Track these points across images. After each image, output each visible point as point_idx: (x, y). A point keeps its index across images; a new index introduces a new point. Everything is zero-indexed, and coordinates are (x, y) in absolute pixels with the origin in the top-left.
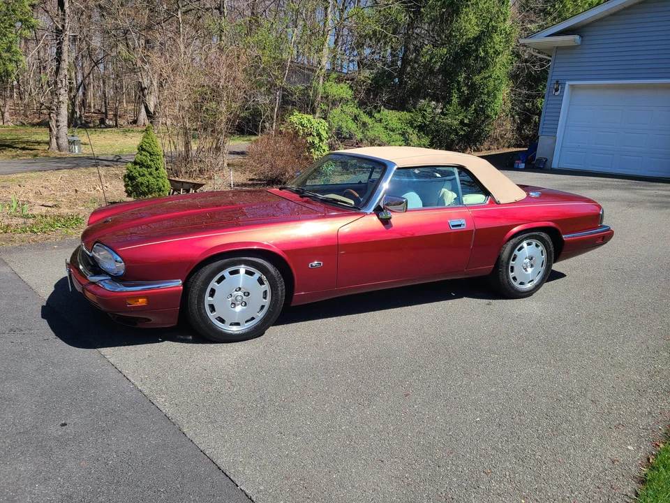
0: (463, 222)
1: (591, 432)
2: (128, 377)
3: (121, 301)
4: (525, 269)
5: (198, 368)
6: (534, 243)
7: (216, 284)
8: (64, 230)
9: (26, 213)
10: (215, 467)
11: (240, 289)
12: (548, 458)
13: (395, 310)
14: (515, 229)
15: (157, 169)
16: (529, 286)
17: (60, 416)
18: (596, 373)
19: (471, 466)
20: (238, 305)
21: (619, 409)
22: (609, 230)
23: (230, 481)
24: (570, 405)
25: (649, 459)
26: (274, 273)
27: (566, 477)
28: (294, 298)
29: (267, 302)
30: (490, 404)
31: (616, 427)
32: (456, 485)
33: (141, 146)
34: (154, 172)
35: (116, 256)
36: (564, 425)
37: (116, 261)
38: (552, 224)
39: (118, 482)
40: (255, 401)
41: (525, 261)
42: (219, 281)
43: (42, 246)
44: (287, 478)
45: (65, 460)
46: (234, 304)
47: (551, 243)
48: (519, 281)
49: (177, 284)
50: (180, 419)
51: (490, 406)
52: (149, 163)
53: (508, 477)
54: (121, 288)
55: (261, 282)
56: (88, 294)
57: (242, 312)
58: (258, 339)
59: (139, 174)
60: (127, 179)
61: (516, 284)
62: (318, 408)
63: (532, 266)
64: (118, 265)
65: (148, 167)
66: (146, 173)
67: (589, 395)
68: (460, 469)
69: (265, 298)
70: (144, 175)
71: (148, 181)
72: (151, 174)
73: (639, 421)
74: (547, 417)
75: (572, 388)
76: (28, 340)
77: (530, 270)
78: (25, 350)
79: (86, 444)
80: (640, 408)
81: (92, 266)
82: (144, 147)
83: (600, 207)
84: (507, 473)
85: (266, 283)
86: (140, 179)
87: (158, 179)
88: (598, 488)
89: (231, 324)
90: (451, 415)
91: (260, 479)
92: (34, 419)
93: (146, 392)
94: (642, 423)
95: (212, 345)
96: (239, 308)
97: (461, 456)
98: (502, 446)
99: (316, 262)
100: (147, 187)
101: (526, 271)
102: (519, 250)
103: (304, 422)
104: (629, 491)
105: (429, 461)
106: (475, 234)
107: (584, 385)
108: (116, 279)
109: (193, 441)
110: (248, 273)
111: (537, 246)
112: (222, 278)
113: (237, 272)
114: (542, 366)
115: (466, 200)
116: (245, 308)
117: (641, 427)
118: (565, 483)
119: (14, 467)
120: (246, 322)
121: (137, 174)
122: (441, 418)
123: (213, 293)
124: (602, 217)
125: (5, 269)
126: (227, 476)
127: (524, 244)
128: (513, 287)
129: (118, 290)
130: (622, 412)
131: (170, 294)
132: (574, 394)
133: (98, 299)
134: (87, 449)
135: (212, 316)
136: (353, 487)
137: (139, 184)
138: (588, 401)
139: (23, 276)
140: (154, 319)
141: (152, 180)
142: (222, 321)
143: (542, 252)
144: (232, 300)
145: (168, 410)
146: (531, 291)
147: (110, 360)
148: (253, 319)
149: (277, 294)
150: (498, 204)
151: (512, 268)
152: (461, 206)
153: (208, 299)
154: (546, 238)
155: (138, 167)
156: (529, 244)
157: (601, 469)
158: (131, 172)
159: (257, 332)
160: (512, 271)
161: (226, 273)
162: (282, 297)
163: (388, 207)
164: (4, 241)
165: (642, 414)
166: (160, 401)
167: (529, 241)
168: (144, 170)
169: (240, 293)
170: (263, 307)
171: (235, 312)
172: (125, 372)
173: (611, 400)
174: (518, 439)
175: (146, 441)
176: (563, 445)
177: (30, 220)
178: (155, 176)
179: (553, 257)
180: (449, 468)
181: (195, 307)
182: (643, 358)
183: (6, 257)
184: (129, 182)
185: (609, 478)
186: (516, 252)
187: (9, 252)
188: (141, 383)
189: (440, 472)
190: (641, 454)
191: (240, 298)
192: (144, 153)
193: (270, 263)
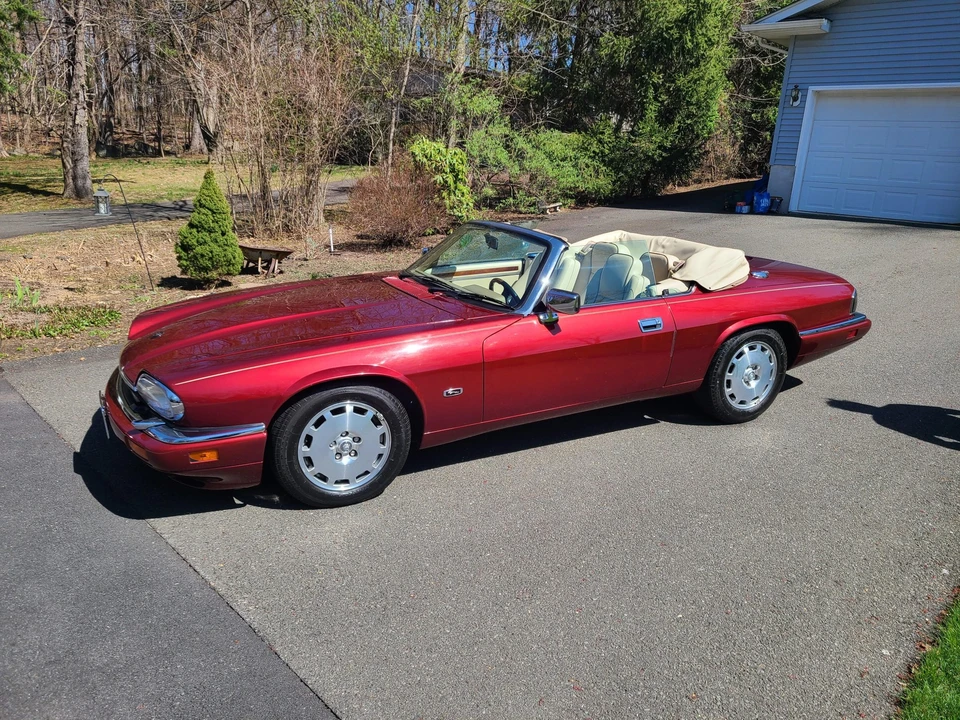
0: (659, 321)
1: (832, 630)
2: (196, 568)
3: (182, 455)
4: (747, 383)
5: (292, 549)
6: (759, 347)
7: (313, 428)
8: (94, 331)
9: (37, 304)
10: (321, 705)
11: (347, 433)
12: (775, 672)
14: (732, 328)
16: (752, 405)
17: (104, 634)
19: (670, 688)
20: (345, 455)
21: (872, 593)
22: (865, 319)
24: (805, 590)
25: (909, 668)
26: (394, 409)
27: (798, 700)
28: (424, 439)
29: (386, 449)
30: (697, 591)
31: (868, 621)
32: (650, 718)
33: (199, 201)
34: (221, 239)
35: (170, 393)
36: (797, 620)
37: (172, 401)
38: (784, 317)
40: (374, 598)
42: (317, 424)
43: (62, 359)
45: (115, 703)
46: (340, 454)
47: (782, 345)
48: (738, 399)
49: (259, 429)
50: (270, 631)
51: (696, 595)
52: (212, 225)
53: (719, 703)
54: (181, 438)
55: (376, 421)
56: (134, 448)
57: (351, 465)
58: (375, 500)
59: (198, 242)
60: (179, 249)
61: (734, 404)
62: (460, 606)
63: (756, 377)
64: (175, 406)
65: (211, 231)
66: (208, 239)
67: (832, 573)
68: (655, 694)
69: (383, 443)
70: (205, 243)
71: (211, 252)
72: (215, 241)
73: (899, 611)
74: (773, 608)
75: (810, 563)
76: (53, 513)
77: (753, 384)
78: (50, 530)
79: (142, 676)
80: (901, 590)
81: (137, 403)
82: (203, 202)
83: (851, 288)
84: (719, 697)
85: (384, 423)
86: (199, 249)
87: (226, 247)
88: (841, 714)
89: (337, 482)
90: (643, 611)
92: (68, 640)
93: (222, 590)
94: (903, 614)
95: (311, 513)
96: (346, 460)
97: (656, 674)
98: (712, 656)
99: (453, 389)
100: (211, 259)
101: (749, 384)
102: (738, 357)
103: (442, 630)
104: (881, 718)
105: (613, 684)
106: (677, 337)
107: (826, 558)
108: (171, 424)
109: (290, 664)
110: (357, 410)
111: (763, 350)
112: (322, 420)
113: (341, 410)
116: (355, 458)
117: (901, 620)
118: (796, 709)
119: (45, 716)
120: (357, 479)
121: (194, 241)
122: (629, 617)
123: (309, 441)
124: (854, 302)
125: (12, 399)
127: (745, 348)
128: (730, 408)
129: (176, 441)
130: (876, 598)
131: (250, 445)
132: (811, 571)
133: (148, 454)
134: (144, 684)
135: (308, 472)
137: (199, 256)
138: (831, 583)
139: (38, 409)
140: (225, 479)
141: (217, 250)
142: (324, 478)
143: (770, 357)
144: (337, 449)
145: (253, 617)
146: (756, 411)
147: (170, 541)
148: (367, 473)
149: (399, 438)
150: (706, 292)
151: (729, 382)
153: (303, 449)
154: (776, 339)
155: (195, 230)
156: (751, 348)
157: (845, 686)
158: (186, 238)
159: (373, 491)
160: (729, 386)
161: (326, 412)
162: (407, 441)
163: (552, 306)
164: (8, 351)
165: (903, 600)
166: (242, 604)
167: (750, 344)
168: (205, 235)
169: (348, 439)
170: (380, 456)
171: (342, 466)
172: (192, 560)
173: (862, 580)
174: (734, 644)
175: (224, 667)
176: (794, 652)
177: (44, 315)
178: (221, 243)
179: (785, 363)
180: (639, 693)
181: (284, 462)
182: (908, 513)
183: (12, 378)
184: (183, 254)
185: (855, 700)
186: (734, 360)
187: (16, 369)
188: (214, 577)
189: (627, 700)
190: (900, 662)
191: (347, 446)
192: (203, 210)
193: (389, 394)
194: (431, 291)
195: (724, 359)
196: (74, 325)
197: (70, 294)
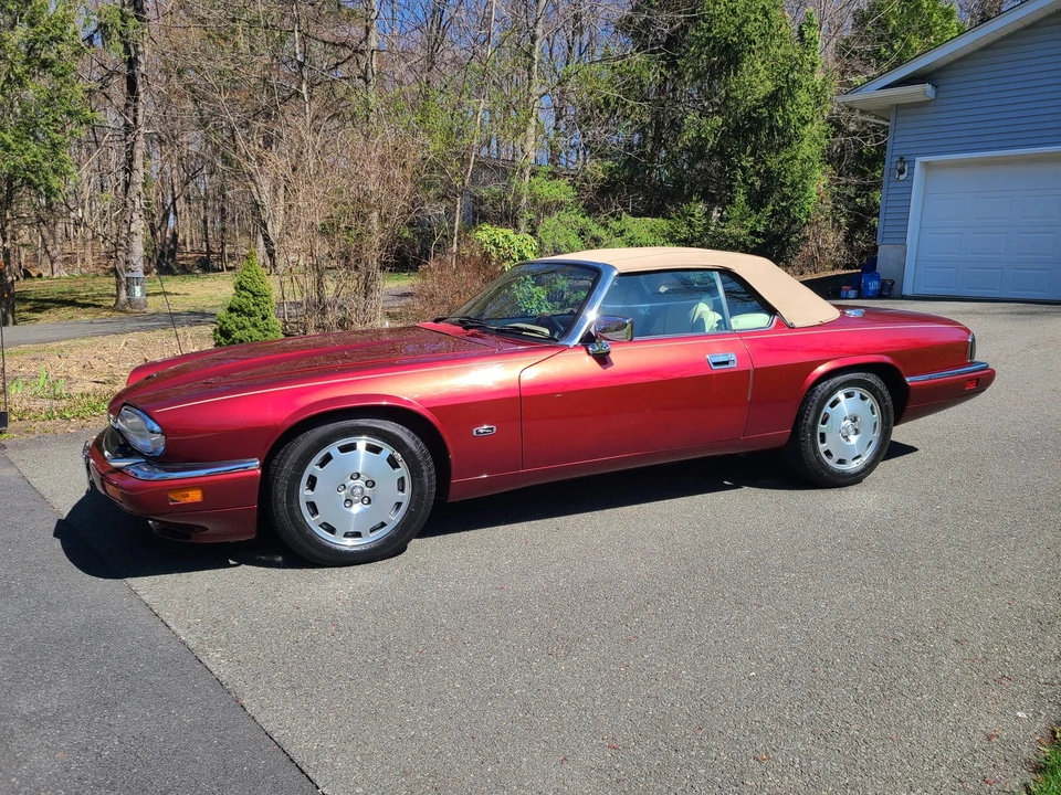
0: (733, 357)
1: (950, 690)
2: (169, 623)
3: (160, 495)
4: (846, 437)
5: (286, 605)
6: (857, 394)
7: (318, 468)
9: (57, 391)
10: (285, 758)
11: (359, 475)
12: (872, 734)
13: (628, 509)
14: (821, 369)
15: (264, 318)
16: (853, 466)
17: (40, 683)
18: (966, 596)
19: (734, 748)
20: (357, 502)
21: (1003, 653)
22: (986, 368)
23: (306, 780)
24: (916, 649)
25: (1054, 733)
26: (414, 448)
27: (902, 764)
28: (451, 487)
29: (405, 497)
30: (776, 649)
31: (998, 682)
32: (704, 781)
33: (240, 283)
34: (261, 323)
35: (152, 424)
36: (904, 680)
37: (152, 432)
38: (887, 359)
39: (112, 783)
40: (374, 653)
41: (844, 424)
42: (322, 465)
43: (72, 437)
44: (405, 774)
45: (32, 750)
46: (350, 501)
47: (886, 393)
48: (836, 457)
49: (254, 465)
50: (240, 684)
51: (775, 653)
52: (252, 308)
53: (797, 766)
54: (159, 475)
55: (393, 463)
56: (110, 490)
57: (362, 514)
58: (394, 559)
59: (237, 327)
60: (218, 335)
61: (831, 463)
63: (857, 432)
64: (156, 437)
65: (250, 314)
66: (247, 324)
67: (950, 632)
68: (714, 755)
69: (402, 490)
70: (244, 328)
71: (251, 337)
72: (255, 325)
73: (1039, 671)
74: (874, 667)
75: (922, 621)
77: (854, 439)
79: (72, 725)
80: (1041, 650)
81: (119, 446)
82: (244, 284)
83: (968, 332)
84: (797, 760)
85: (403, 464)
86: (237, 335)
87: (267, 332)
88: (960, 781)
89: (346, 535)
90: (707, 668)
91: (359, 776)
93: (192, 644)
94: (1045, 674)
95: (316, 571)
96: (357, 508)
97: (717, 733)
98: (792, 716)
99: (485, 427)
101: (848, 440)
102: (833, 405)
103: (451, 684)
104: (1016, 787)
105: (660, 743)
106: (754, 375)
107: (945, 617)
108: (153, 460)
109: (257, 718)
110: (371, 448)
111: (863, 398)
112: (328, 458)
113: (352, 447)
114: (871, 589)
115: (736, 322)
116: (368, 506)
117: (1042, 680)
118: (899, 774)
120: (371, 532)
121: (234, 326)
122: (688, 674)
123: (312, 482)
124: (972, 346)
125: (9, 472)
126: (303, 772)
127: (840, 395)
128: (826, 467)
129: (157, 477)
130: (1008, 658)
132: (924, 630)
133: (124, 495)
134: (72, 732)
135: (312, 522)
136: (519, 786)
137: (237, 342)
138: (949, 642)
139: (34, 481)
140: (212, 527)
141: (256, 334)
142: (332, 530)
143: (872, 408)
144: (347, 494)
145: (223, 670)
146: (858, 473)
147: (144, 598)
148: (383, 525)
149: (421, 483)
150: (792, 328)
151: (823, 436)
152: (728, 332)
153: (304, 493)
154: (878, 385)
155: (235, 314)
156: (848, 395)
157: (966, 750)
158: (225, 323)
159: (391, 547)
160: (823, 441)
161: (333, 449)
162: (430, 488)
163: (603, 334)
164: (17, 432)
165: (1045, 660)
166: (213, 657)
167: (846, 390)
168: (245, 320)
169: (360, 482)
170: (399, 505)
171: (352, 515)
172: (164, 615)
173: (990, 640)
174: (821, 703)
175: (175, 718)
176: (899, 712)
177: (64, 401)
178: (261, 328)
179: (892, 416)
180: (693, 753)
181: (283, 507)
182: (1049, 573)
183: (12, 455)
184: (222, 340)
185: (981, 765)
186: (827, 409)
187: (19, 447)
188: (187, 631)
189: (677, 760)
190: (1041, 725)
191: (359, 491)
192: (243, 293)
193: (407, 430)
194: (466, 328)
195: (814, 407)
196: (94, 408)
197: (98, 386)
